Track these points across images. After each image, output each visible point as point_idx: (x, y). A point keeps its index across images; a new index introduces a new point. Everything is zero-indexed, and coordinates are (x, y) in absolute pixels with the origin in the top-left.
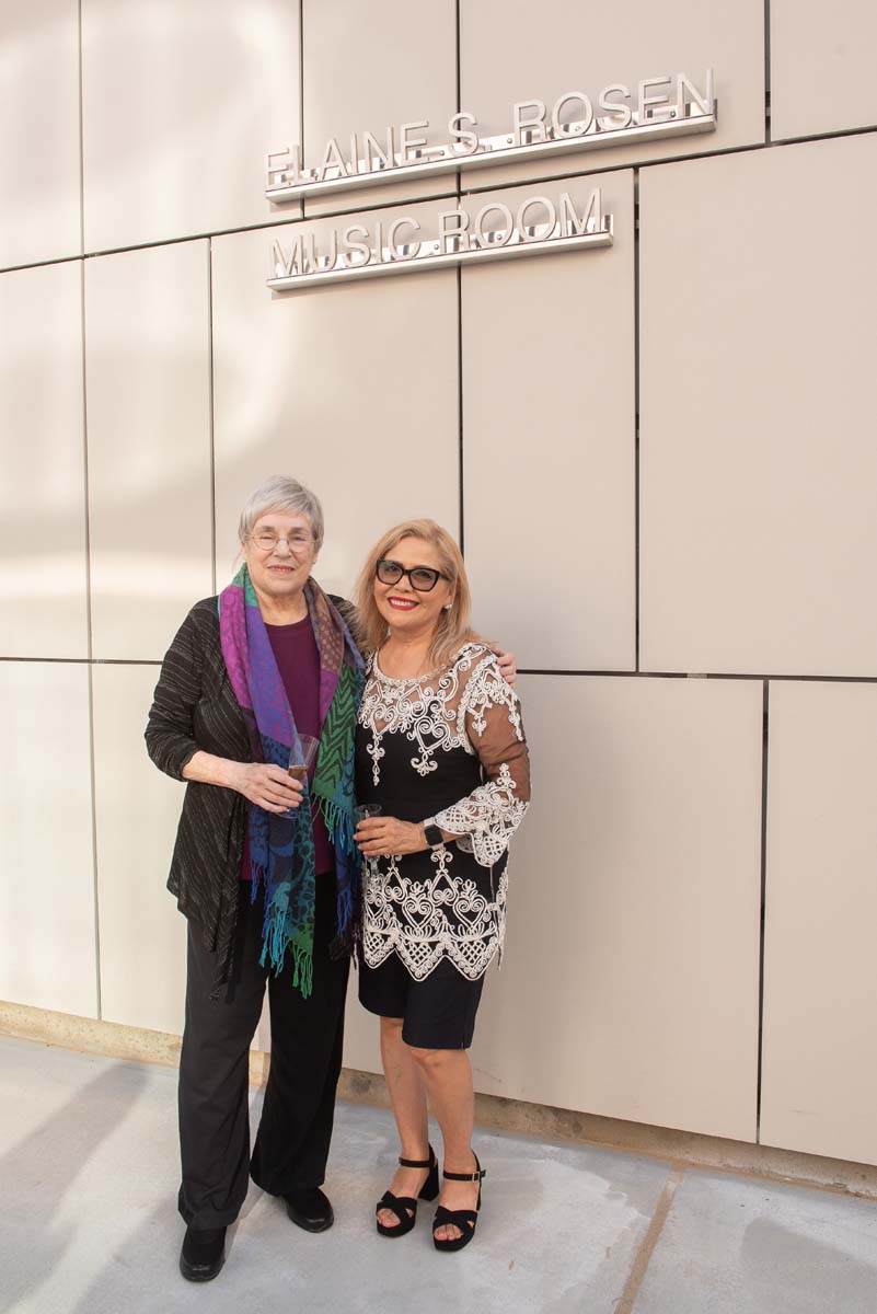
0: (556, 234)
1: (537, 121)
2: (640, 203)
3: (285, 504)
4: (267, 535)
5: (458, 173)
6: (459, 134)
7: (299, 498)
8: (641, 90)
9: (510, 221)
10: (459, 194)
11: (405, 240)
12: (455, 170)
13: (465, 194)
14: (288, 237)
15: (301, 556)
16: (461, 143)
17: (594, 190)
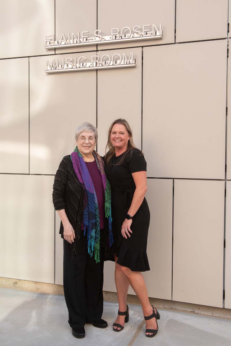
0: (122, 63)
1: (117, 33)
2: (143, 56)
3: (87, 130)
4: (83, 138)
6: (97, 35)
7: (91, 128)
8: (144, 27)
9: (110, 59)
10: (97, 51)
11: (83, 62)
12: (96, 45)
13: (99, 51)
14: (51, 59)
15: (92, 143)
16: (98, 37)
17: (131, 52)
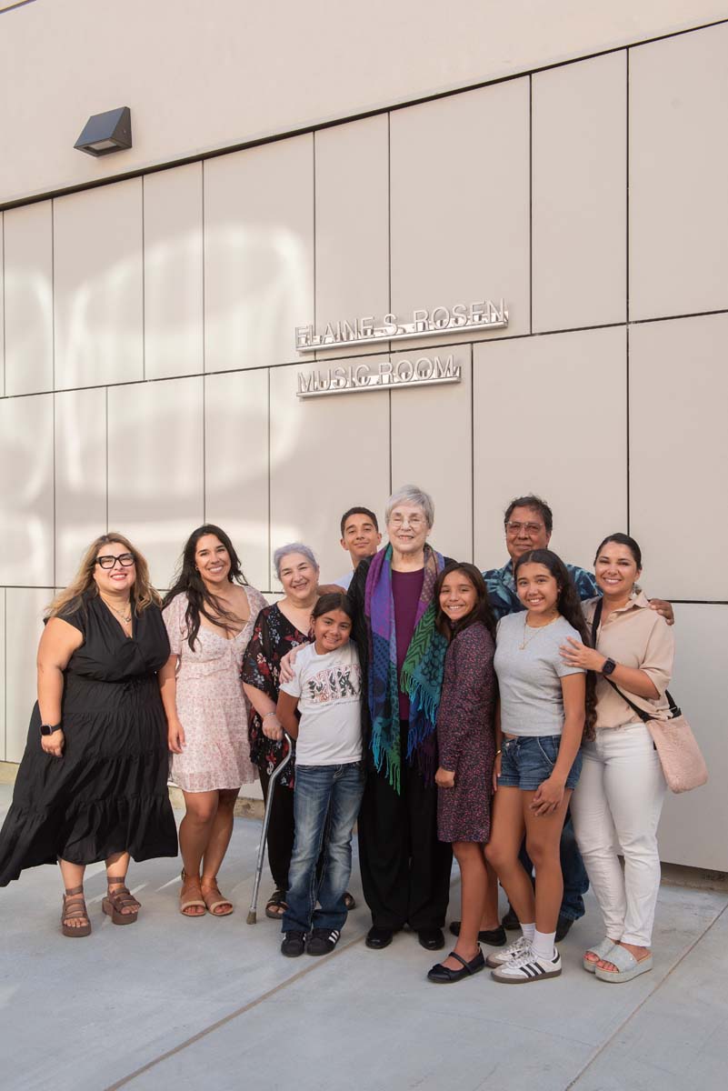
2: (474, 361)
4: (399, 518)
5: (390, 342)
10: (390, 352)
12: (388, 341)
13: (394, 352)
14: (306, 370)
17: (450, 355)
